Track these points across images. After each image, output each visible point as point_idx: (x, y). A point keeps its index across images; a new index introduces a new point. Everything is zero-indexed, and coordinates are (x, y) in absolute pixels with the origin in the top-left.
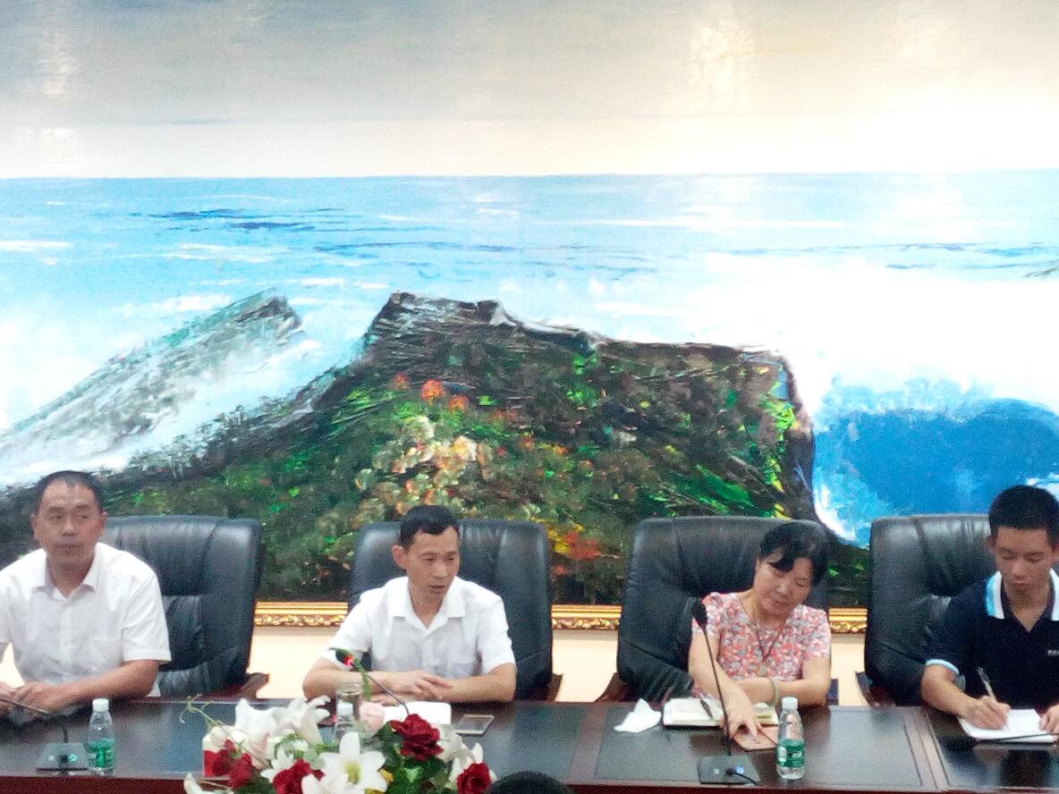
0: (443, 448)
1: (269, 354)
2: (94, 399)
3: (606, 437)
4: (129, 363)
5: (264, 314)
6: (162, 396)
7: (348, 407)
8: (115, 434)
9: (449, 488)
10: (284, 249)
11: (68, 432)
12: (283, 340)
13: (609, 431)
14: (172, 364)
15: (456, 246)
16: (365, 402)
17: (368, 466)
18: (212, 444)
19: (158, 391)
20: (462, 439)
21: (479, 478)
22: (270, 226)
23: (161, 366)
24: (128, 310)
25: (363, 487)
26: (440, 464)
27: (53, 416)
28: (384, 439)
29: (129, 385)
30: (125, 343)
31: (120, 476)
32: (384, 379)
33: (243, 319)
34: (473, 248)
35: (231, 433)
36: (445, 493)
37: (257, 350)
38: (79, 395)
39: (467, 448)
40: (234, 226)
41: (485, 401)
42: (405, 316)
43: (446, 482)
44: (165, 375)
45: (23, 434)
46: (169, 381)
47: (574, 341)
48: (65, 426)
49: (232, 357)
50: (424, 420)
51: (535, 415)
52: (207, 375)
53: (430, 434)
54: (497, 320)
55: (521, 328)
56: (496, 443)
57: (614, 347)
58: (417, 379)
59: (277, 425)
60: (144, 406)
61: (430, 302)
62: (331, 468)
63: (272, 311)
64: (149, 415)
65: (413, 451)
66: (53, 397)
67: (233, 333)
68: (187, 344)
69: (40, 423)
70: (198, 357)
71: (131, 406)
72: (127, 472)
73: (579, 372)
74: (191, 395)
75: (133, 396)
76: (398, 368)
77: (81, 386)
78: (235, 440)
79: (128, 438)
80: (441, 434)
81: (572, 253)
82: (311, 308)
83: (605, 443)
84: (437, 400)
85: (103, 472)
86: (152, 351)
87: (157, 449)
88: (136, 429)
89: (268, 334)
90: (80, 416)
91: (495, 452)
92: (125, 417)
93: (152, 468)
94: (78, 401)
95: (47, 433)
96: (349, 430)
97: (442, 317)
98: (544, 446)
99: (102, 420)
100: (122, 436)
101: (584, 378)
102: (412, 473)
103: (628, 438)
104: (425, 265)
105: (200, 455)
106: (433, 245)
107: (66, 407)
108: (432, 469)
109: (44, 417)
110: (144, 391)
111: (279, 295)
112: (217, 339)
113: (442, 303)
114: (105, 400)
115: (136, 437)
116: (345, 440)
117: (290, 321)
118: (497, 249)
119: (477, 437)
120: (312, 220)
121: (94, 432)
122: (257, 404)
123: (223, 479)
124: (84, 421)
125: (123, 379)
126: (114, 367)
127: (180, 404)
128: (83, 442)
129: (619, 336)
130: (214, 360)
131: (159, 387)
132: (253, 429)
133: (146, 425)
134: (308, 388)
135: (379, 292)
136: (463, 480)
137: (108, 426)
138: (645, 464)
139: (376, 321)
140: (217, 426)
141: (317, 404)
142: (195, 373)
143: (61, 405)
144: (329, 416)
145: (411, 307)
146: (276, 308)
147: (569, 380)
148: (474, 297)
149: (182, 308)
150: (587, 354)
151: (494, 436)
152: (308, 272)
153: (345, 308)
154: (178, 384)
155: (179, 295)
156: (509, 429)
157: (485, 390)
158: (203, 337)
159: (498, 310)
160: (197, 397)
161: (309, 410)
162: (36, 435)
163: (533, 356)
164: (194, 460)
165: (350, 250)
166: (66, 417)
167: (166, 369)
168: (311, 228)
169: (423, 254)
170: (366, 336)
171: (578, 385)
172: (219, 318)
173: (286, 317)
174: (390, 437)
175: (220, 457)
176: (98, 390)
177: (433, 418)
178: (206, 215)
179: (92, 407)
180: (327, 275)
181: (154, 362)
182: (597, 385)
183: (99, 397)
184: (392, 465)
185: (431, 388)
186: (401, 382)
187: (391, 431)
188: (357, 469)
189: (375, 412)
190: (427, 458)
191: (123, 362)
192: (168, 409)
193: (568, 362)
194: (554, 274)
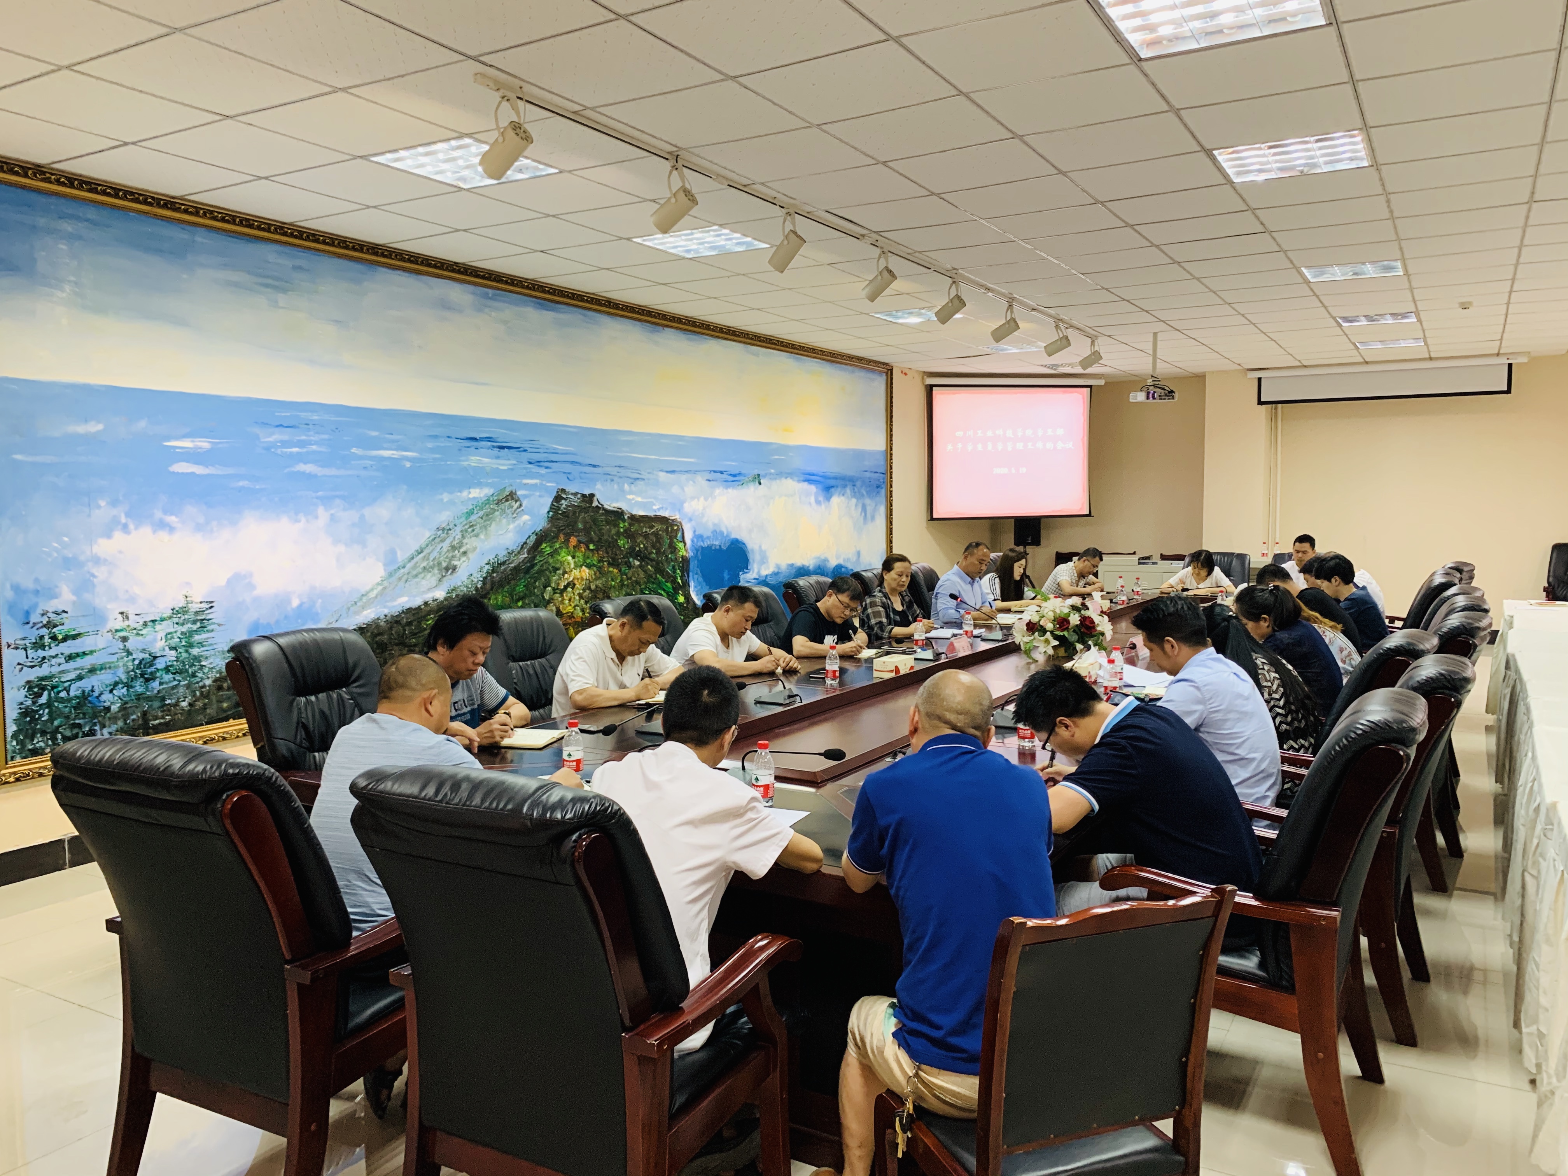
0: (576, 573)
1: (509, 524)
2: (429, 554)
3: (630, 562)
4: (446, 530)
5: (507, 500)
6: (462, 550)
7: (541, 552)
8: (440, 576)
9: (579, 594)
10: (515, 462)
11: (416, 576)
12: (515, 515)
13: (631, 560)
14: (466, 531)
15: (580, 464)
16: (548, 550)
17: (549, 586)
18: (485, 578)
19: (460, 547)
20: (584, 567)
21: (589, 588)
22: (509, 448)
23: (462, 531)
24: (446, 497)
25: (547, 597)
26: (576, 582)
27: (409, 566)
28: (556, 569)
29: (446, 545)
30: (444, 517)
31: (442, 602)
32: (557, 537)
33: (498, 503)
34: (586, 465)
35: (493, 571)
36: (577, 598)
37: (504, 521)
38: (422, 552)
39: (586, 572)
40: (494, 447)
41: (591, 547)
42: (563, 501)
43: (578, 591)
44: (463, 537)
45: (394, 579)
46: (465, 541)
47: (618, 514)
48: (415, 573)
49: (493, 525)
50: (570, 558)
51: (608, 553)
52: (482, 536)
53: (572, 566)
54: (595, 504)
55: (604, 509)
56: (595, 569)
57: (633, 518)
58: (568, 536)
59: (512, 565)
60: (453, 557)
61: (572, 494)
62: (535, 588)
63: (509, 498)
64: (455, 563)
65: (566, 576)
66: (408, 555)
67: (495, 510)
68: (473, 518)
69: (402, 571)
70: (478, 526)
71: (447, 557)
72: (446, 599)
73: (622, 530)
74: (475, 549)
75: (448, 551)
76: (560, 531)
77: (423, 546)
78: (495, 575)
79: (445, 579)
80: (577, 566)
81: (618, 469)
82: (526, 496)
83: (630, 566)
84: (574, 547)
85: (434, 600)
86: (457, 522)
87: (459, 584)
88: (450, 571)
89: (508, 511)
90: (422, 566)
91: (595, 574)
92: (444, 565)
93: (457, 596)
94: (422, 555)
95: (405, 577)
96: (542, 566)
97: (576, 501)
98: (611, 569)
99: (432, 567)
100: (443, 576)
101: (622, 534)
102: (566, 587)
103: (637, 563)
104: (569, 473)
105: (479, 586)
106: (573, 462)
107: (415, 560)
108: (571, 585)
109: (404, 567)
110: (453, 548)
111: (513, 489)
112: (487, 515)
113: (575, 494)
114: (435, 554)
115: (450, 577)
116: (541, 572)
117: (518, 503)
118: (594, 466)
119: (589, 566)
120: (526, 446)
121: (430, 574)
122: (505, 553)
123: (490, 599)
124: (424, 568)
125: (443, 541)
126: (439, 533)
127: (470, 555)
128: (424, 582)
129: (634, 513)
130: (485, 527)
131: (461, 545)
132: (503, 568)
133: (454, 568)
134: (525, 543)
135: (553, 486)
136: (584, 590)
137: (436, 571)
138: (642, 575)
139: (552, 504)
140: (487, 567)
141: (528, 553)
142: (477, 536)
143: (413, 558)
144: (534, 558)
145: (564, 496)
146: (512, 496)
147: (618, 534)
148: (587, 492)
149: (471, 496)
150: (624, 521)
151: (594, 565)
152: (525, 476)
153: (540, 496)
154: (470, 543)
155: (470, 488)
156: (599, 561)
157: (591, 541)
158: (481, 513)
159: (595, 498)
160: (478, 550)
161: (526, 555)
162: (400, 579)
163: (608, 523)
164: (477, 589)
165: (542, 464)
166: (415, 567)
167: (464, 533)
168: (525, 451)
169: (568, 468)
170: (548, 512)
171: (622, 537)
172: (487, 502)
173: (516, 501)
174: (558, 569)
175: (488, 586)
176: (431, 548)
177: (573, 557)
178: (482, 439)
179: (428, 559)
180: (532, 478)
181: (458, 529)
182: (628, 537)
183: (432, 551)
184: (558, 584)
185: (573, 541)
186: (562, 538)
187: (558, 566)
188: (545, 587)
189: (551, 555)
190: (571, 579)
191: (443, 529)
192: (464, 559)
193: (617, 526)
194: (612, 480)
